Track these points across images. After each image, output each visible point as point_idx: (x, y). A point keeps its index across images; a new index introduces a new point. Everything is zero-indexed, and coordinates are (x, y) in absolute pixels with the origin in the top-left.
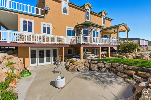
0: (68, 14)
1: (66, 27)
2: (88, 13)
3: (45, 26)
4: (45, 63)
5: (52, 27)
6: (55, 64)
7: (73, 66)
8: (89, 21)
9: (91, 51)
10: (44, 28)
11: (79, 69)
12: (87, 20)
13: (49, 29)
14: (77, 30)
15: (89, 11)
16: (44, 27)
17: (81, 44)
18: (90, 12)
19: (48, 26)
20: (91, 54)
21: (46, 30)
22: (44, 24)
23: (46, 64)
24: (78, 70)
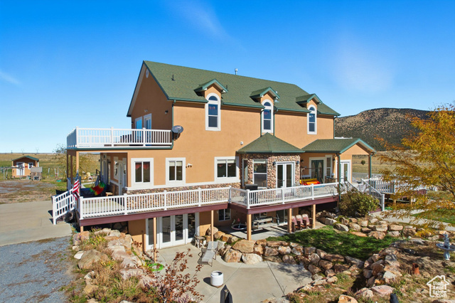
0: (218, 129)
1: (216, 158)
2: (268, 112)
3: (172, 165)
4: (173, 241)
5: (187, 164)
6: (193, 243)
7: (234, 253)
8: (271, 131)
9: (270, 217)
10: (172, 169)
11: (243, 258)
12: (264, 131)
13: (180, 168)
14: (241, 162)
15: (271, 108)
16: (170, 167)
17: (249, 208)
18: (274, 111)
19: (179, 165)
20: (271, 222)
21: (176, 173)
22: (170, 162)
23: (174, 245)
24: (242, 260)
